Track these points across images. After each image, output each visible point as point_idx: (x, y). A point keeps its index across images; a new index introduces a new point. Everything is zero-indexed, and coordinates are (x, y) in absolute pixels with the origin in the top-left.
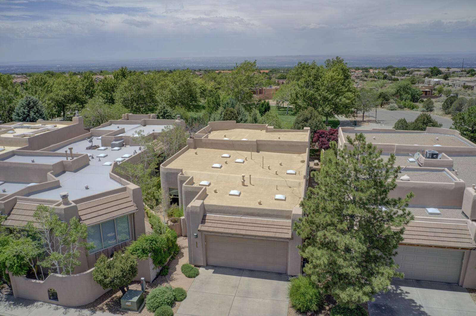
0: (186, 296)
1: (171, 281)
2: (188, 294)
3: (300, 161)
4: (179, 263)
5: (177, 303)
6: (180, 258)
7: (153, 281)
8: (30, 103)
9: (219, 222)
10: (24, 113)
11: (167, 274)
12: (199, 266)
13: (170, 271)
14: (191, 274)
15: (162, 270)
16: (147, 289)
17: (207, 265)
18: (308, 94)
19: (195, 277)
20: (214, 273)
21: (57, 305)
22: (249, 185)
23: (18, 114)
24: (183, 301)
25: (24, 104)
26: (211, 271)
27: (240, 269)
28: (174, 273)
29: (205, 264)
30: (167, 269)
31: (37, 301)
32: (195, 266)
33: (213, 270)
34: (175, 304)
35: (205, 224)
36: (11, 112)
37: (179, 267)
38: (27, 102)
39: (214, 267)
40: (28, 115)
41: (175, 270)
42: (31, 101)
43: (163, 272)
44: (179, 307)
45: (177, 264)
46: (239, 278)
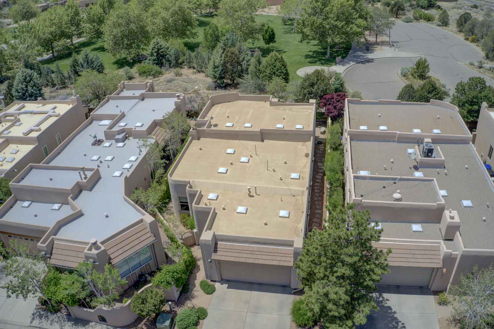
0: (207, 314)
1: (193, 298)
2: (209, 311)
3: (304, 154)
4: (197, 278)
5: (201, 321)
6: (198, 272)
7: (178, 300)
8: (26, 77)
9: (230, 250)
10: (22, 88)
11: (188, 291)
12: (215, 281)
13: (190, 287)
14: (209, 290)
15: (183, 288)
16: (174, 308)
17: (222, 279)
18: (316, 24)
19: (212, 294)
20: (228, 288)
21: (107, 325)
22: (254, 194)
23: (17, 90)
24: (205, 319)
25: (22, 80)
26: (226, 286)
27: (250, 283)
28: (194, 289)
29: (220, 280)
30: (188, 285)
31: (92, 322)
32: (212, 281)
33: (227, 285)
34: (199, 322)
35: (217, 253)
36: (10, 87)
37: (197, 282)
38: (24, 77)
39: (227, 281)
40: (27, 91)
41: (195, 286)
42: (27, 76)
43: (185, 290)
44: (202, 325)
45: (195, 279)
46: (249, 292)
